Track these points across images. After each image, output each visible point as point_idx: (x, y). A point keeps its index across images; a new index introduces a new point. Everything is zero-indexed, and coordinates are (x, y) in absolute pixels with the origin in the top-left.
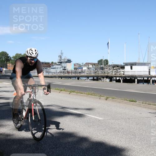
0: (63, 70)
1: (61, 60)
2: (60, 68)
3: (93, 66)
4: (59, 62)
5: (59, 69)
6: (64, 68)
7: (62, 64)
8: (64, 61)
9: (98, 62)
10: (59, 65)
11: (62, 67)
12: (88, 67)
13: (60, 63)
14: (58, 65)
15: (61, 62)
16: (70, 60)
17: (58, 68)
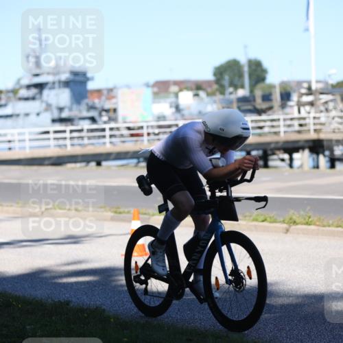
0: (54, 121)
1: (37, 75)
2: (38, 114)
3: (196, 95)
4: (29, 87)
5: (33, 118)
6: (56, 115)
7: (46, 92)
8: (56, 78)
9: (215, 74)
10: (33, 98)
11: (48, 107)
12: (172, 99)
13: (33, 91)
14: (27, 99)
15: (40, 87)
16: (84, 74)
17: (27, 115)
